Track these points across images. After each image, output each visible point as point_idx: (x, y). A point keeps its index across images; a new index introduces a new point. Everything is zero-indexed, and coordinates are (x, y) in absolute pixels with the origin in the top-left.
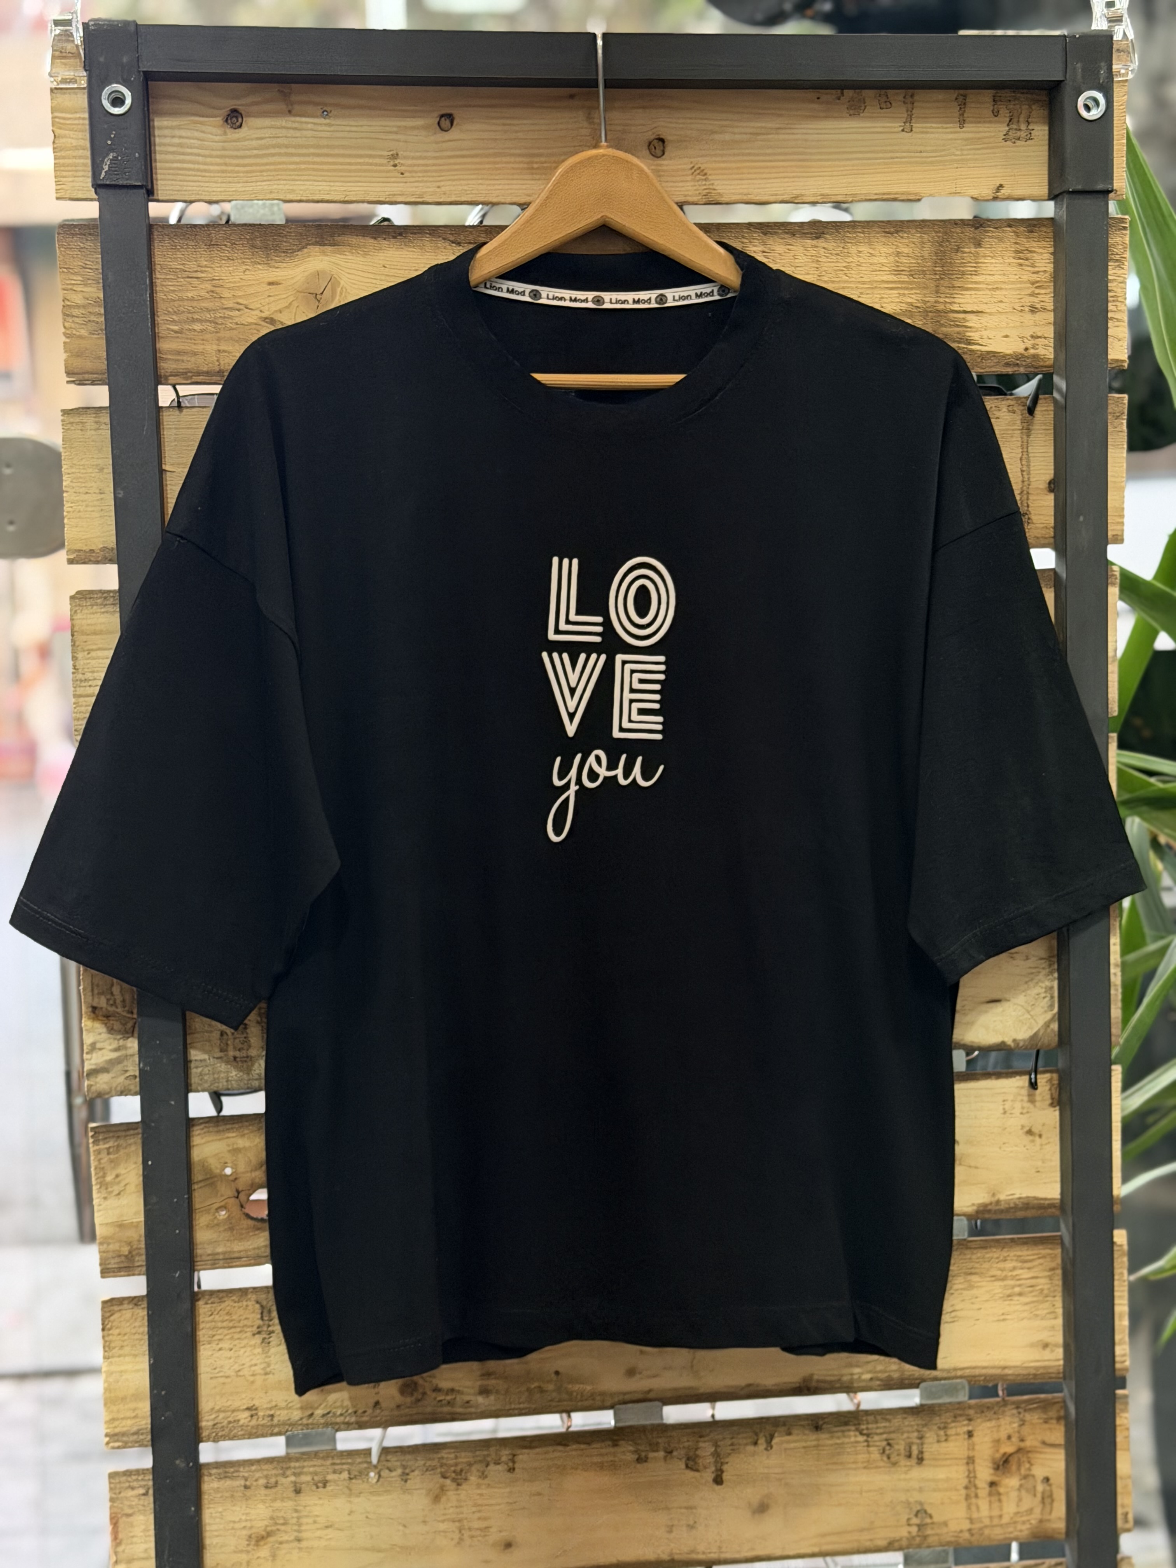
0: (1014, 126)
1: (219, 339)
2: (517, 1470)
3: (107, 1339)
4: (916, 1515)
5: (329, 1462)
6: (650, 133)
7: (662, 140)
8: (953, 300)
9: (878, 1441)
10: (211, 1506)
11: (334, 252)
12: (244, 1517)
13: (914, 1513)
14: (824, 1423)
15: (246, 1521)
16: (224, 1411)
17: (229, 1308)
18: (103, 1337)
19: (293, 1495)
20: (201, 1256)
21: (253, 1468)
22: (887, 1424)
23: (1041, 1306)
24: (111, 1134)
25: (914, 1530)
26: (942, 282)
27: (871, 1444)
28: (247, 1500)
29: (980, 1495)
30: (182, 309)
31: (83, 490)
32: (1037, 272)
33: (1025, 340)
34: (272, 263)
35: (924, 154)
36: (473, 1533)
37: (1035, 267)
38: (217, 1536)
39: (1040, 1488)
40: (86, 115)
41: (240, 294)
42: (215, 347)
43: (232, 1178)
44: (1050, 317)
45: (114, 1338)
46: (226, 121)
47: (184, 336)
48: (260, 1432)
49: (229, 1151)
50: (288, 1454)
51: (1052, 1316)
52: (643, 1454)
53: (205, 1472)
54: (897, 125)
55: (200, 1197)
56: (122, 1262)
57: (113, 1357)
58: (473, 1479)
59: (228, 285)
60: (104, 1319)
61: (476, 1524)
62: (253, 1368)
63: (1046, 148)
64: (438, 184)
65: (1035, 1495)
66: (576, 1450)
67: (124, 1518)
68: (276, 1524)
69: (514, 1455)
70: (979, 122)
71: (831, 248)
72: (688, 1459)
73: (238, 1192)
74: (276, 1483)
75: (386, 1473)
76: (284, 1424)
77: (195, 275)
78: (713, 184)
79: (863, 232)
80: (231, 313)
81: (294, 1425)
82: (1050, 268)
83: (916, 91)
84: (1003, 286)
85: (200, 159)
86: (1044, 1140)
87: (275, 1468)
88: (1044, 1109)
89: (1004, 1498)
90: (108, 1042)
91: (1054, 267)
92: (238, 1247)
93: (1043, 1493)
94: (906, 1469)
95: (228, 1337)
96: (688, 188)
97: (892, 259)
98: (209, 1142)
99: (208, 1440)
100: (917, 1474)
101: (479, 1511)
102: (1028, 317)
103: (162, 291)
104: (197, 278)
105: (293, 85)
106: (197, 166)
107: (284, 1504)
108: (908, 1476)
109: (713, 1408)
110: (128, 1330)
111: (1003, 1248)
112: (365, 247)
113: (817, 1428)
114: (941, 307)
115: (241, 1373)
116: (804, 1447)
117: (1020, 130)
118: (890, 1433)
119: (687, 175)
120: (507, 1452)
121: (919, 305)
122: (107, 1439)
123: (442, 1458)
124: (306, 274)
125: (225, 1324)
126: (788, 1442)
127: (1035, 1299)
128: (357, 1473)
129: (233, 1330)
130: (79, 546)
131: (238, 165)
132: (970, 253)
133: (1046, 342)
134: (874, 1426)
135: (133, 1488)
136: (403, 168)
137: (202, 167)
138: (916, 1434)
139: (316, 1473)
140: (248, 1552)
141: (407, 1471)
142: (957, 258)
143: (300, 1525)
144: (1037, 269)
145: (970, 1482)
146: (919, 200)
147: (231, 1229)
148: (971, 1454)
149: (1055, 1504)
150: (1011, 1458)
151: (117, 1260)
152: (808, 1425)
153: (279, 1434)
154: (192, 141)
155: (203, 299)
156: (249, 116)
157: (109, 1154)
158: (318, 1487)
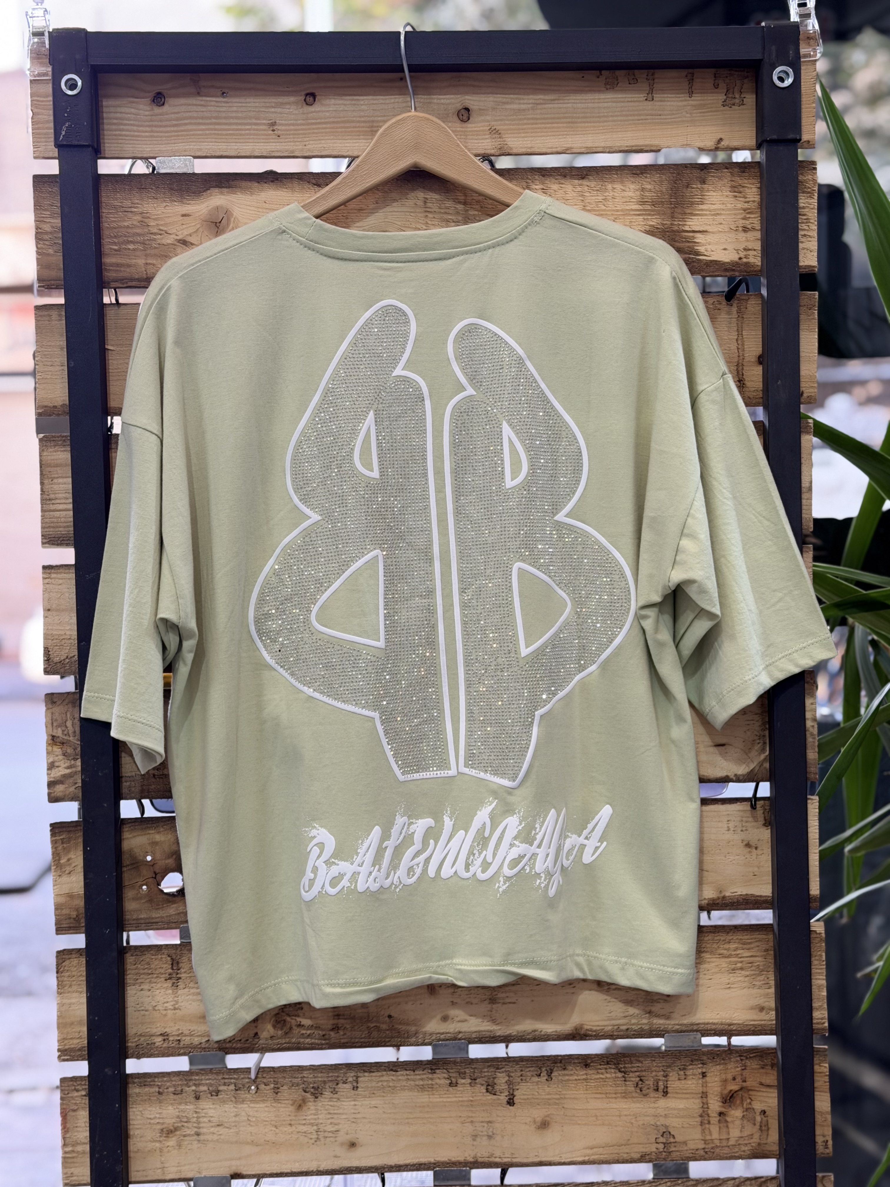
0: (730, 96)
1: (146, 255)
2: (359, 1089)
3: (59, 979)
4: (662, 1136)
5: (220, 1077)
6: (459, 104)
7: (467, 110)
8: (684, 223)
9: (633, 1078)
10: (135, 1106)
11: (228, 192)
12: (158, 1116)
13: (661, 1134)
14: (592, 1062)
15: (159, 1118)
16: (144, 1036)
17: (148, 960)
18: (57, 978)
19: (193, 1100)
20: (128, 921)
21: (165, 1079)
22: (640, 1065)
23: (759, 978)
24: (64, 829)
25: (661, 1146)
26: (676, 210)
27: (627, 1079)
28: (160, 1102)
29: (712, 1122)
30: (120, 234)
31: (49, 363)
32: (748, 202)
33: (740, 252)
34: (185, 201)
35: (662, 117)
36: (326, 1134)
37: (746, 198)
38: (138, 1129)
39: (758, 1118)
40: (51, 98)
41: (162, 223)
42: (144, 261)
43: (152, 864)
44: (758, 235)
45: (66, 979)
46: (153, 101)
47: (121, 253)
48: (170, 1053)
49: (149, 843)
50: (190, 1069)
51: (767, 986)
52: (454, 1080)
53: (130, 1080)
54: (642, 96)
55: (128, 877)
56: (71, 923)
57: (64, 993)
58: (327, 1094)
59: (153, 217)
60: (58, 965)
61: (330, 1128)
62: (166, 1005)
63: (755, 111)
64: (305, 143)
65: (755, 1124)
66: (402, 1075)
67: (71, 1113)
68: (181, 1121)
69: (357, 1077)
70: (704, 93)
71: (593, 186)
72: (488, 1085)
73: (156, 874)
74: (182, 1091)
75: (262, 1087)
76: (187, 1047)
77: (129, 210)
78: (505, 141)
79: (617, 174)
80: (154, 237)
81: (195, 1048)
82: (757, 198)
83: (656, 71)
84: (722, 212)
85: (135, 128)
86: (759, 852)
87: (181, 1080)
88: (758, 828)
89: (730, 1125)
90: (63, 761)
91: (761, 199)
92: (156, 914)
93: (761, 1122)
94: (653, 1099)
95: (148, 981)
96: (487, 145)
97: (638, 193)
98: (134, 837)
99: (132, 1057)
100: (662, 1103)
101: (332, 1118)
102: (742, 236)
103: (107, 222)
104: (131, 212)
105: (200, 74)
106: (132, 133)
107: (187, 1107)
108: (656, 1105)
109: (507, 1047)
110: (73, 973)
111: (728, 933)
112: (251, 188)
113: (587, 1066)
114: (676, 228)
115: (156, 1008)
116: (576, 1080)
117: (735, 98)
118: (642, 1071)
119: (485, 135)
120: (352, 1075)
121: (658, 226)
122: (60, 1053)
123: (304, 1077)
124: (210, 208)
125: (146, 971)
126: (564, 1075)
127: (752, 973)
128: (241, 1086)
129: (150, 976)
130: (46, 404)
131: (161, 132)
132: (697, 188)
133: (755, 253)
134: (630, 1065)
135: (78, 1091)
136: (280, 132)
137: (136, 134)
138: (662, 1073)
139: (211, 1085)
140: (160, 1141)
141: (279, 1086)
142: (688, 192)
143: (199, 1123)
144: (748, 200)
145: (704, 1111)
146: (659, 151)
147: (150, 901)
148: (705, 1090)
149: (770, 1132)
150: (735, 1095)
151: (68, 921)
152: (580, 1063)
153: (184, 1054)
154: (129, 115)
155: (135, 226)
156: (170, 97)
157: (63, 843)
158: (212, 1095)
